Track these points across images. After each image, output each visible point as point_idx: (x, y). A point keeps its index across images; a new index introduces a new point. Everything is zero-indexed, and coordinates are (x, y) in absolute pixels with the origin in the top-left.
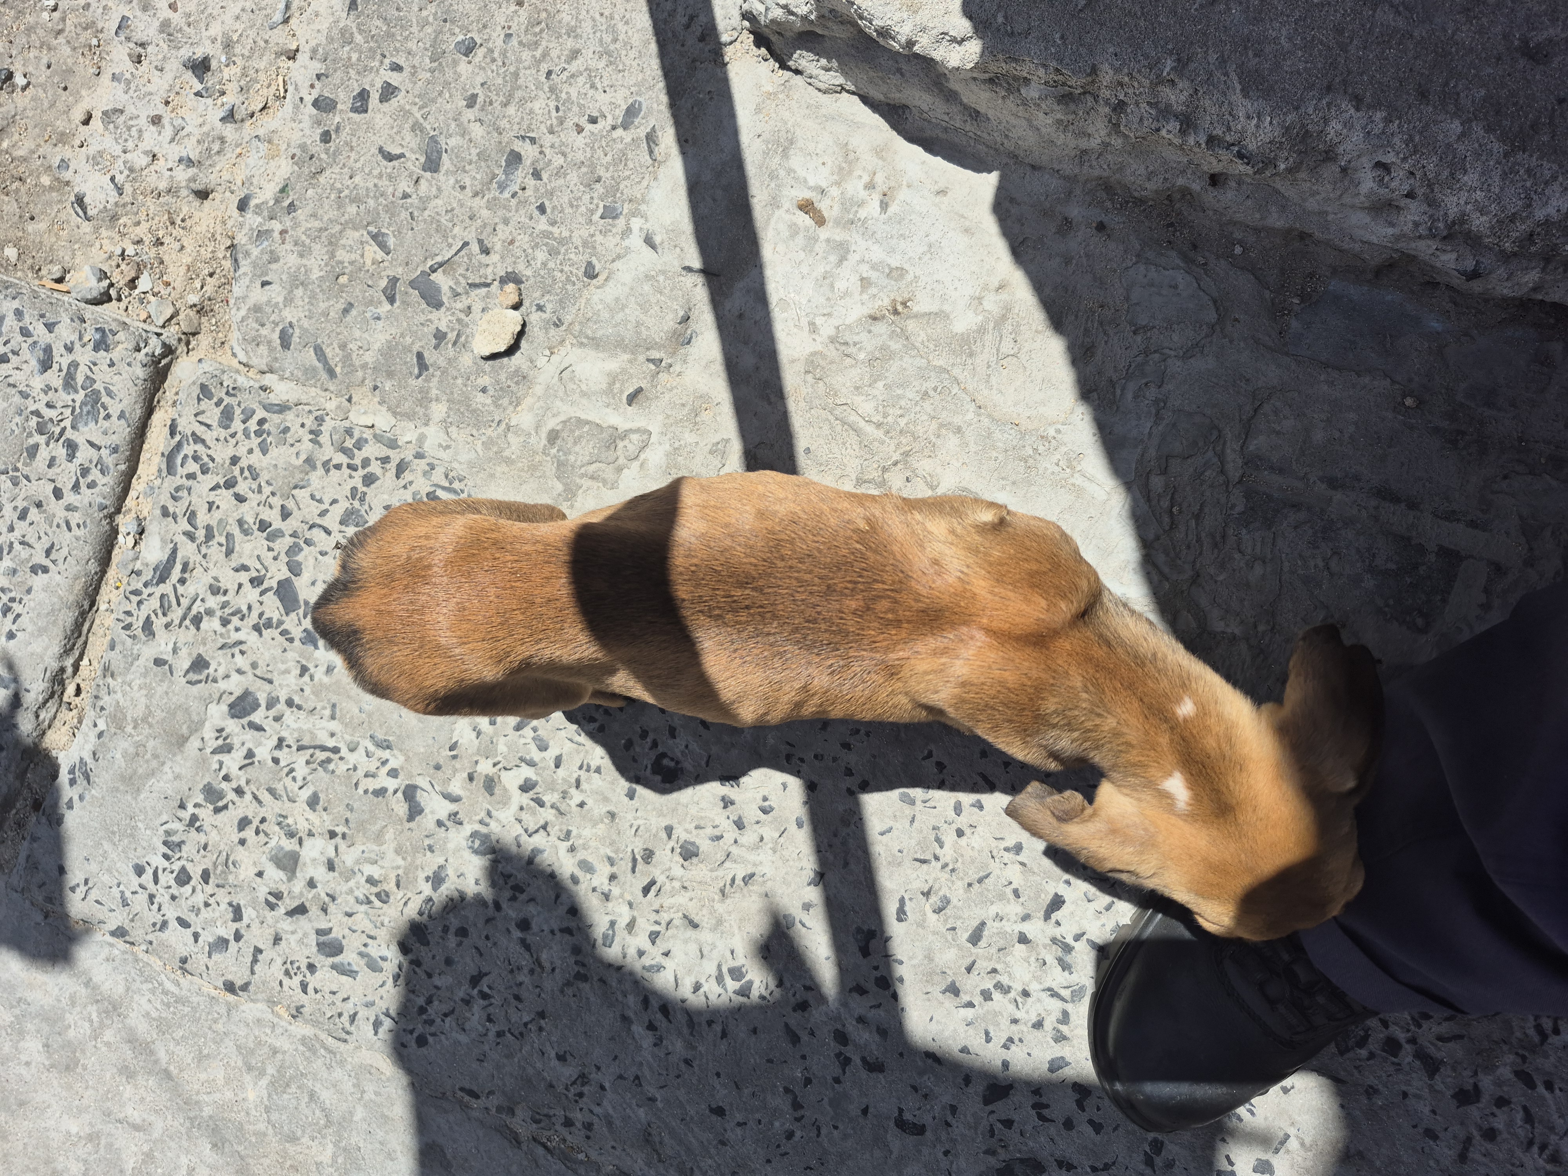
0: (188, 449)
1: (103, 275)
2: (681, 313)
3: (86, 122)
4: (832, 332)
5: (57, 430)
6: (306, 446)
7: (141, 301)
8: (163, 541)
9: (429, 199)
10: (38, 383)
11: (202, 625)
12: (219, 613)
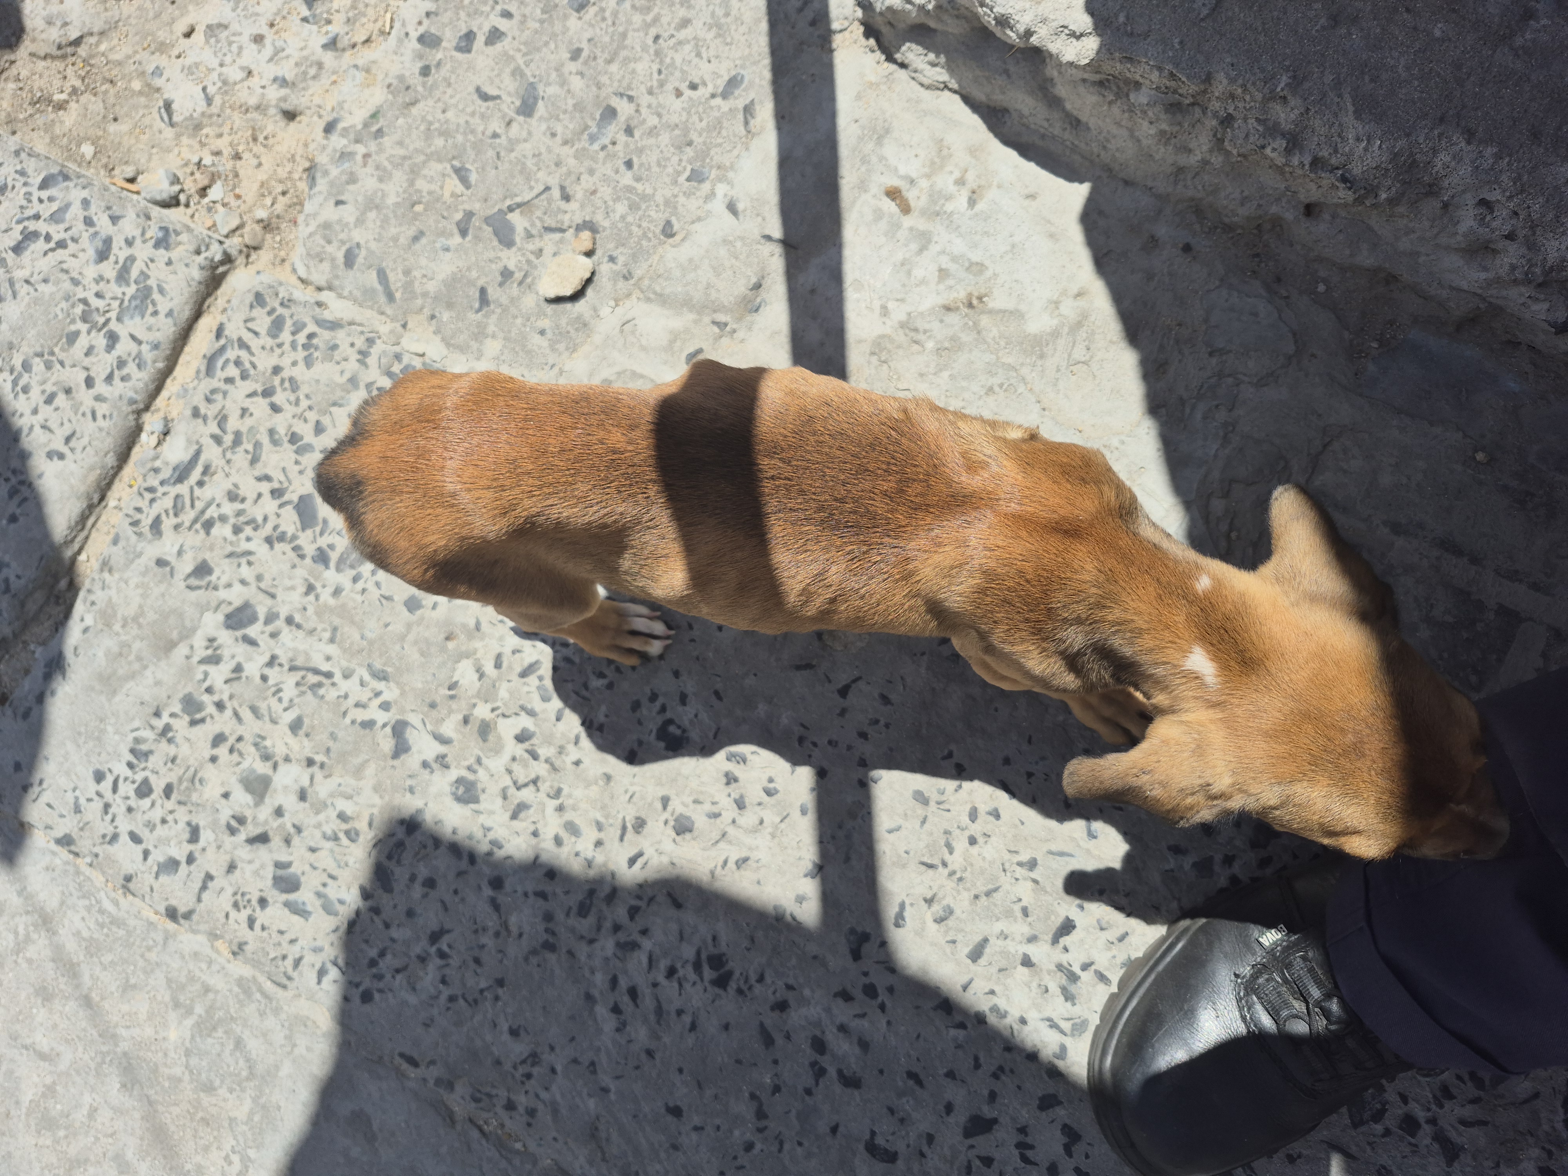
0: (232, 354)
1: (176, 180)
2: (754, 280)
3: (188, 35)
4: (903, 317)
5: (102, 320)
6: (352, 365)
7: (209, 210)
8: (189, 441)
9: (518, 141)
10: (91, 272)
11: (214, 531)
12: (232, 520)
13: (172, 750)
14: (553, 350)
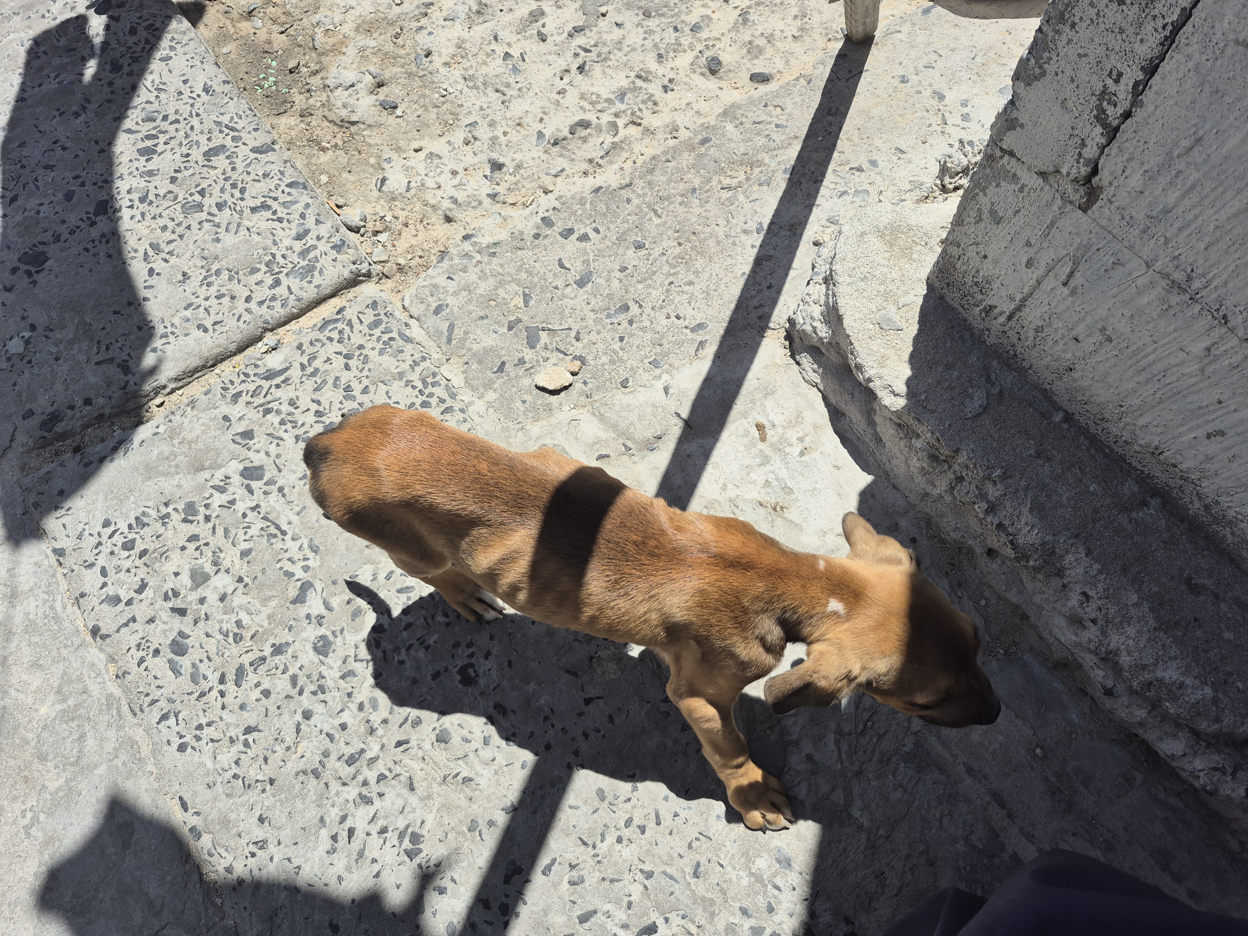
0: (340, 326)
1: (364, 220)
2: (658, 433)
3: (416, 151)
5: (277, 270)
6: (405, 366)
7: (374, 244)
8: (286, 360)
9: (567, 297)
10: (287, 242)
11: (268, 416)
12: (283, 416)
13: (161, 530)
14: (525, 414)
